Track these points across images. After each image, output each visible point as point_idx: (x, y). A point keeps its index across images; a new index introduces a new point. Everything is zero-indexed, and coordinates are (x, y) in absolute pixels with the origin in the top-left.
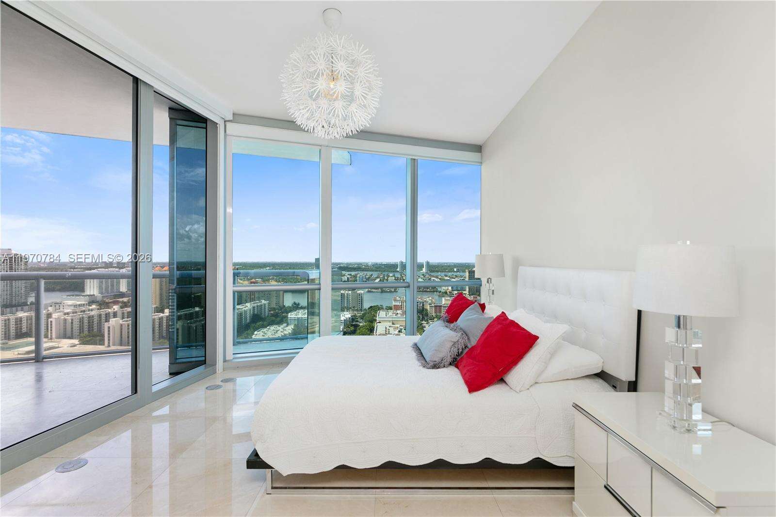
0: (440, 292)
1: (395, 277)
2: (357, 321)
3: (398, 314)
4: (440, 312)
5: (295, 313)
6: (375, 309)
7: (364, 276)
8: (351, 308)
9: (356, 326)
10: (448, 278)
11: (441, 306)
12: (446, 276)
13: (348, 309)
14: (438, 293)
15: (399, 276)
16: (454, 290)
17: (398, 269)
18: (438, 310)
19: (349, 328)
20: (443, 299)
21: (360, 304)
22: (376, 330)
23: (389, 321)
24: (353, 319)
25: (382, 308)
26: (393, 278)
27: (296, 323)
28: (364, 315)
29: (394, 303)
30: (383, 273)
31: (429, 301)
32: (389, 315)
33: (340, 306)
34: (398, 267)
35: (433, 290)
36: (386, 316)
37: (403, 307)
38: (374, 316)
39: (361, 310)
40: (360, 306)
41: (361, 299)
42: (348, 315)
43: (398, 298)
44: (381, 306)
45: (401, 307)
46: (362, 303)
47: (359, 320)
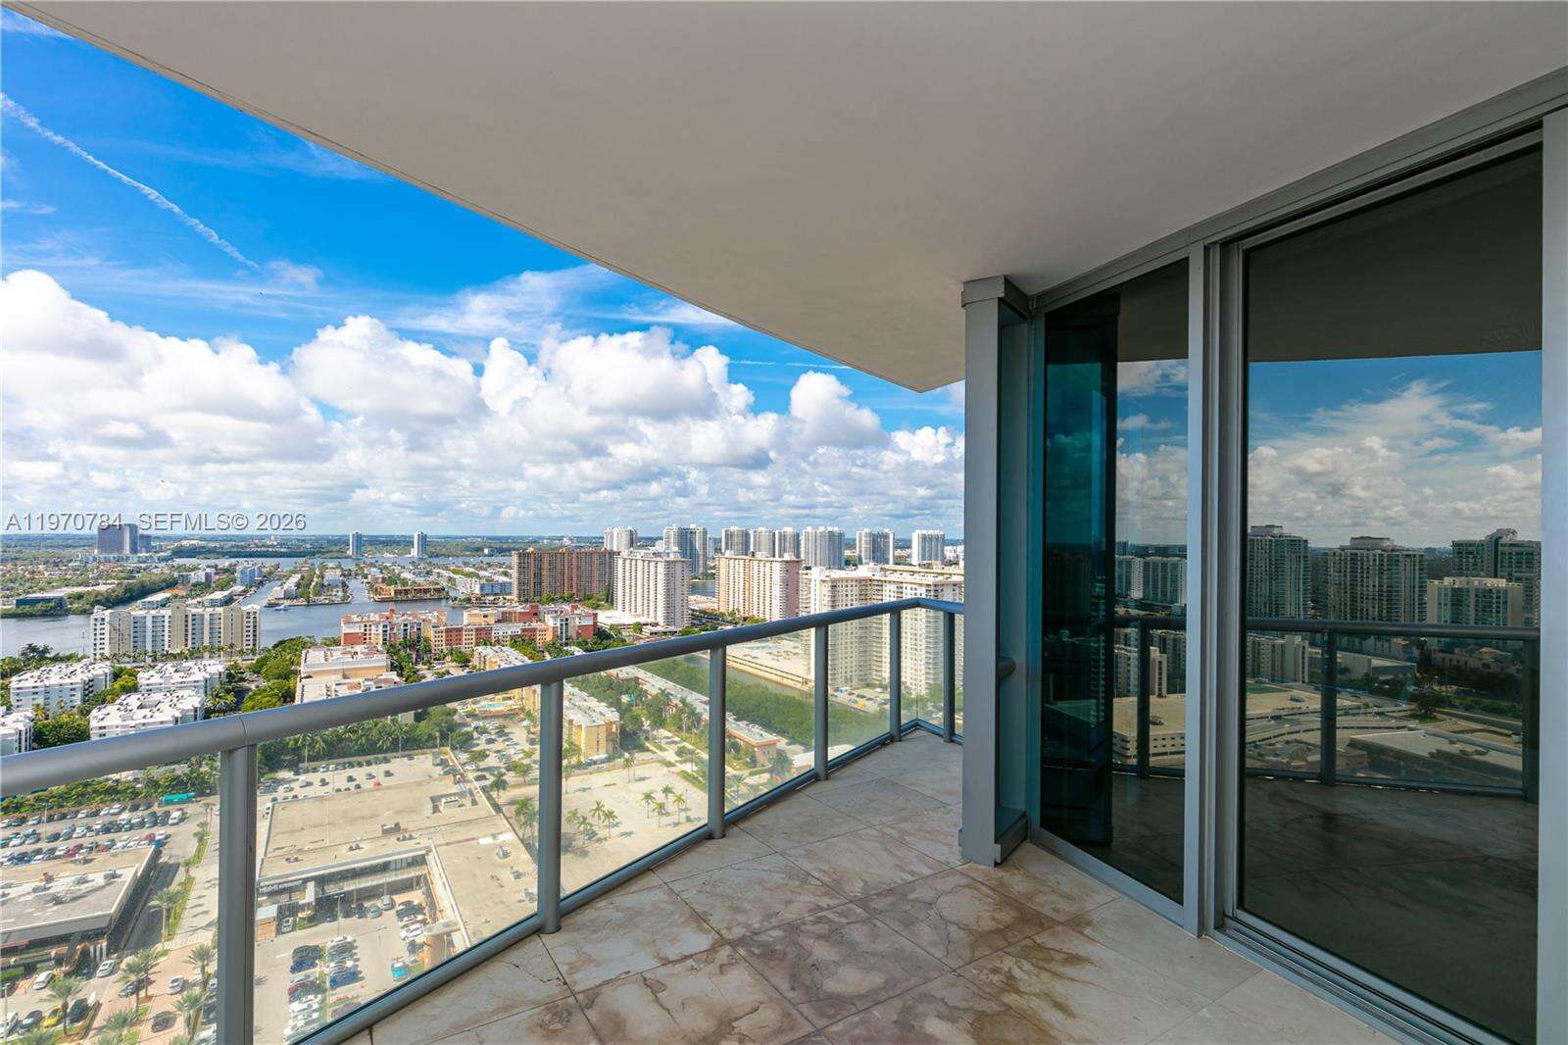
0: (456, 599)
1: (342, 570)
2: (243, 680)
3: (357, 653)
4: (459, 641)
5: (36, 673)
6: (292, 646)
7: (256, 568)
8: (220, 649)
9: (240, 694)
10: (472, 570)
11: (460, 630)
12: (466, 564)
13: (213, 651)
14: (450, 602)
15: (354, 568)
16: (487, 595)
17: (350, 553)
18: (454, 638)
19: (220, 698)
20: (465, 613)
21: (251, 638)
22: (302, 694)
23: (335, 672)
24: (230, 676)
25: (314, 644)
26: (338, 572)
27: (40, 700)
28: (262, 663)
29: (346, 629)
30: (309, 561)
31: (431, 620)
32: (334, 658)
33: (190, 646)
34: (348, 545)
35: (439, 595)
36: (326, 660)
37: (368, 637)
38: (292, 663)
39: (253, 652)
40: (251, 643)
41: (251, 624)
42: (216, 667)
43: (355, 618)
44: (310, 637)
45: (362, 638)
46: (255, 636)
47: (247, 675)
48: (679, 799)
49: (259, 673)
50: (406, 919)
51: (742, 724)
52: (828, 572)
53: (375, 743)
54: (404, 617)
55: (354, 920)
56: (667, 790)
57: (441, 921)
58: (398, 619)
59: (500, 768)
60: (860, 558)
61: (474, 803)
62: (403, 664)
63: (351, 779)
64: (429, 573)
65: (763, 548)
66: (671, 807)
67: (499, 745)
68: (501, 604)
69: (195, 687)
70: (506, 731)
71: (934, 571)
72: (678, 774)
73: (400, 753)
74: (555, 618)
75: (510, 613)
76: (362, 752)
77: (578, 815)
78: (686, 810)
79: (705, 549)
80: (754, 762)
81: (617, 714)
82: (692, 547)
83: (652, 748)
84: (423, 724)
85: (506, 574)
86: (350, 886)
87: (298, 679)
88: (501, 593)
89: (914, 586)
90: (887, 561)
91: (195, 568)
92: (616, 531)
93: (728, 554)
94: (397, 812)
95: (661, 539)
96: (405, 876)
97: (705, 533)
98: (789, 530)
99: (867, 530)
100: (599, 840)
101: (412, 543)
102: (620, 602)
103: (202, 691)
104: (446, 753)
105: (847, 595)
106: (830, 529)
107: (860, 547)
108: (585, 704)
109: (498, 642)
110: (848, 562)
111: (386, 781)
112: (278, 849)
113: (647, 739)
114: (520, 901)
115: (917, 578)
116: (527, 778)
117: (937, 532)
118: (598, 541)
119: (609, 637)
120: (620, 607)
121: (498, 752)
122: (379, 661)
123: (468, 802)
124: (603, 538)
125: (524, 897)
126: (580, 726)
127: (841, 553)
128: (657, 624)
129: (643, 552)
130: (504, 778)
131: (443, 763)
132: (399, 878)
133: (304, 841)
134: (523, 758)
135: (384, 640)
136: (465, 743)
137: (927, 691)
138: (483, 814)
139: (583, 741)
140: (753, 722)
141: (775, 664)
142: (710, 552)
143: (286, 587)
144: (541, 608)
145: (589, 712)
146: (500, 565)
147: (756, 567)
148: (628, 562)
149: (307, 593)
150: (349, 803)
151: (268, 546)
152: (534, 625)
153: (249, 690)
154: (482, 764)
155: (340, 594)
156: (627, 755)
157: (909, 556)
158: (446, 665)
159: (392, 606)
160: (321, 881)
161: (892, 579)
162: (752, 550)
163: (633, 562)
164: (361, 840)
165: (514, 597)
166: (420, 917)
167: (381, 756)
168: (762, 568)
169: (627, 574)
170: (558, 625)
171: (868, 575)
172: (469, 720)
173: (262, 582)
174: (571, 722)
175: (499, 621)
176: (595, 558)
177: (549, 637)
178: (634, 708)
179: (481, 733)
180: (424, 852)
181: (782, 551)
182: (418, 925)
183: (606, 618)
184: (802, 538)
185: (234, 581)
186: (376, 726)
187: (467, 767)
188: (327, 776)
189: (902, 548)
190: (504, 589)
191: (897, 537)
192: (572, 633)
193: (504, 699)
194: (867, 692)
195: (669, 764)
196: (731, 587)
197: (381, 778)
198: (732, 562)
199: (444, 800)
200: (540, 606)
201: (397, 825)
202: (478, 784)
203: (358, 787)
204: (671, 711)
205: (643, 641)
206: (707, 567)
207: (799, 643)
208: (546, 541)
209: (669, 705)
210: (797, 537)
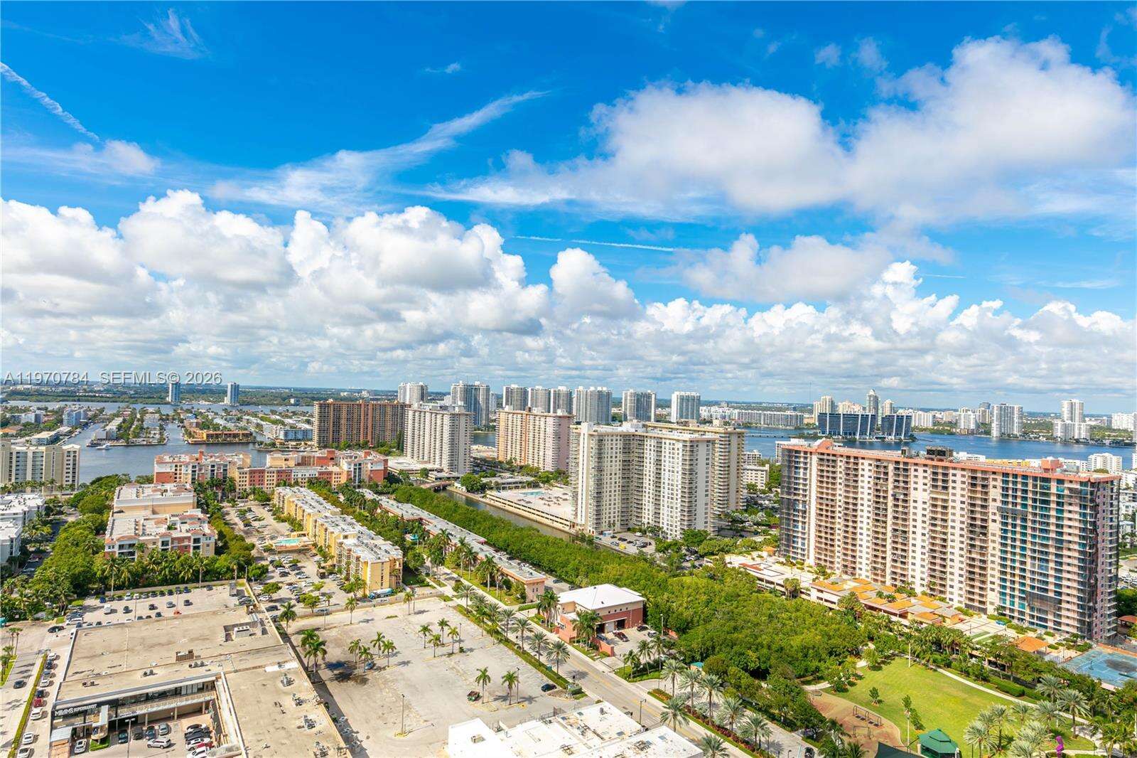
0: (262, 443)
1: (161, 415)
3: (165, 491)
4: (261, 482)
6: (108, 483)
7: (82, 411)
8: (42, 484)
9: (56, 526)
10: (278, 417)
11: (263, 472)
12: (274, 412)
13: (36, 486)
14: (257, 446)
15: (171, 413)
16: (290, 440)
17: (169, 399)
18: (257, 479)
19: (37, 529)
20: (268, 457)
21: (71, 475)
22: (112, 529)
23: (146, 508)
24: (49, 510)
25: (128, 482)
26: (157, 416)
28: (79, 498)
29: (158, 469)
30: (131, 406)
31: (237, 462)
32: (145, 495)
33: (13, 480)
34: (168, 392)
35: (246, 440)
36: (137, 496)
37: (178, 476)
38: (107, 498)
39: (72, 487)
40: (71, 479)
41: (71, 462)
42: (34, 500)
43: (167, 459)
44: (125, 475)
45: (173, 477)
46: (74, 473)
47: (65, 509)
48: (454, 632)
49: (76, 507)
50: (193, 742)
51: (514, 563)
52: (595, 428)
53: (178, 574)
54: (211, 459)
55: (144, 742)
56: (443, 623)
57: (225, 746)
58: (207, 461)
59: (291, 599)
60: (625, 415)
61: (264, 632)
62: (209, 501)
63: (152, 607)
64: (239, 419)
65: (539, 404)
66: (446, 639)
67: (292, 578)
68: (302, 449)
69: (14, 519)
70: (299, 565)
71: (690, 428)
72: (454, 608)
73: (201, 584)
74: (349, 464)
75: (310, 457)
76: (165, 582)
77: (361, 645)
78: (460, 641)
79: (487, 403)
80: (524, 597)
81: (400, 552)
82: (476, 402)
83: (431, 583)
84: (223, 556)
85: (308, 422)
86: (142, 710)
87: (111, 513)
88: (303, 440)
89: (672, 442)
90: (649, 419)
91: (26, 410)
92: (408, 386)
93: (507, 409)
94: (192, 640)
95: (449, 394)
96: (195, 701)
97: (488, 390)
98: (563, 389)
99: (632, 391)
100: (380, 669)
101: (225, 393)
102: (409, 450)
103: (20, 523)
104: (243, 585)
105: (612, 448)
106: (599, 389)
107: (626, 405)
108: (372, 542)
109: (297, 483)
110: (614, 419)
111: (186, 611)
112: (76, 673)
113: (428, 575)
114: (299, 727)
115: (675, 435)
116: (315, 610)
117: (693, 394)
118: (393, 395)
119: (398, 481)
120: (409, 454)
121: (291, 584)
122: (187, 498)
123: (258, 631)
124: (397, 392)
125: (303, 724)
126: (366, 563)
127: (608, 411)
128: (441, 471)
129: (431, 405)
130: (293, 609)
131: (239, 594)
132: (189, 702)
133: (102, 667)
134: (312, 591)
135: (193, 479)
136: (261, 575)
137: (682, 536)
138: (271, 643)
139: (368, 576)
140: (524, 560)
141: (546, 509)
142: (492, 406)
143: (108, 428)
144: (338, 453)
145: (374, 549)
146: (304, 414)
147: (532, 421)
148: (417, 414)
149: (127, 435)
150: (148, 631)
151: (95, 392)
152: (332, 468)
153: (66, 522)
154: (275, 596)
155: (158, 436)
156: (408, 590)
157: (669, 414)
158: (248, 503)
159: (203, 449)
160: (115, 704)
161: (653, 435)
162: (529, 405)
163: (422, 414)
164: (156, 666)
165: (315, 443)
166: (207, 740)
167: (182, 586)
168: (537, 423)
169: (417, 425)
170: (352, 469)
171: (632, 430)
172: (266, 554)
173: (87, 424)
174: (358, 559)
175: (299, 464)
176: (389, 410)
177: (343, 480)
178: (417, 546)
179: (276, 567)
180: (214, 678)
181: (557, 407)
182: (204, 748)
183: (396, 464)
184: (574, 396)
185: (61, 422)
186: (178, 558)
187: (261, 598)
188: (131, 604)
189: (662, 407)
190: (306, 436)
191: (658, 397)
192: (365, 477)
193: (299, 536)
194: (629, 536)
195: (446, 599)
196: (510, 438)
197: (181, 606)
198: (510, 416)
199: (236, 629)
200: (336, 451)
201: (191, 652)
202: (268, 614)
203: (159, 615)
204: (450, 550)
205: (428, 486)
206: (489, 420)
207: (568, 490)
208: (345, 394)
209: (448, 544)
210: (570, 395)
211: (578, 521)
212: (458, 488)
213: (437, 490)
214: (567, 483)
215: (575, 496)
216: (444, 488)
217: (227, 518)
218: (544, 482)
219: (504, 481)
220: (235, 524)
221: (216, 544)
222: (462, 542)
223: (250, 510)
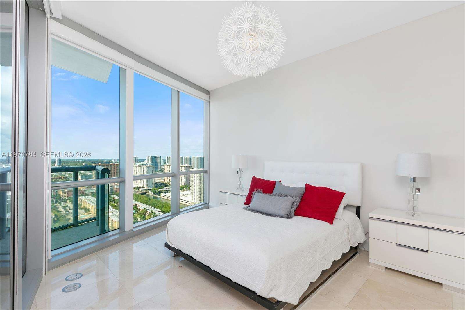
18: (70, 194)
35: (65, 179)
79: (160, 161)
82: (156, 162)
85: (91, 172)
93: (167, 164)
95: (146, 160)
97: (160, 158)
98: (187, 157)
101: (55, 162)
109: (87, 195)
126: (115, 222)
128: (144, 187)
129: (139, 164)
142: (162, 163)
148: (134, 167)
158: (67, 203)
163: (136, 167)
170: (109, 188)
174: (112, 220)
175: (87, 188)
178: (135, 215)
181: (186, 163)
184: (192, 159)
190: (90, 177)
192: (114, 191)
193: (89, 214)
198: (169, 167)
204: (148, 215)
205: (139, 193)
206: (161, 168)
207: (190, 191)
208: (105, 161)
209: (147, 213)
210: (190, 159)
211: (193, 202)
212: (150, 193)
213: (142, 194)
214: (189, 189)
215: (192, 193)
216: (145, 193)
217: (58, 209)
218: (181, 189)
219: (167, 190)
220: (62, 211)
221: (54, 219)
222: (152, 212)
223: (68, 206)
